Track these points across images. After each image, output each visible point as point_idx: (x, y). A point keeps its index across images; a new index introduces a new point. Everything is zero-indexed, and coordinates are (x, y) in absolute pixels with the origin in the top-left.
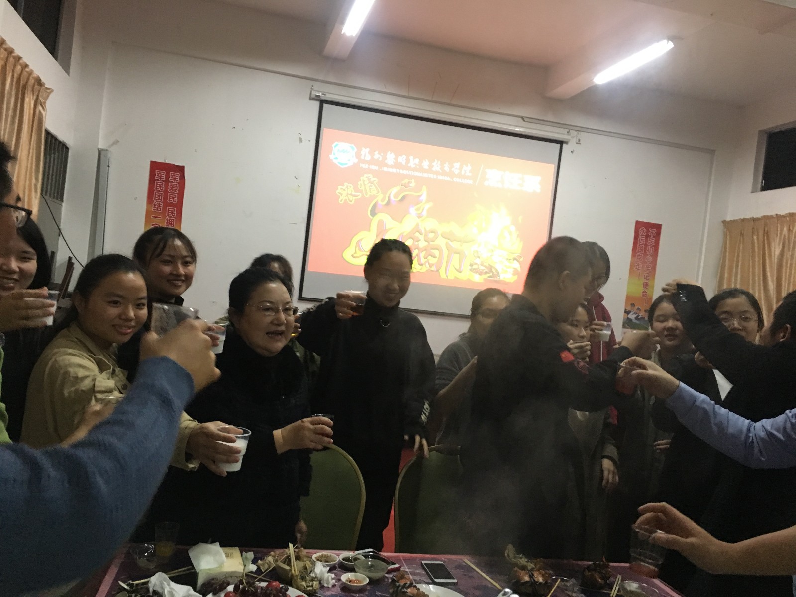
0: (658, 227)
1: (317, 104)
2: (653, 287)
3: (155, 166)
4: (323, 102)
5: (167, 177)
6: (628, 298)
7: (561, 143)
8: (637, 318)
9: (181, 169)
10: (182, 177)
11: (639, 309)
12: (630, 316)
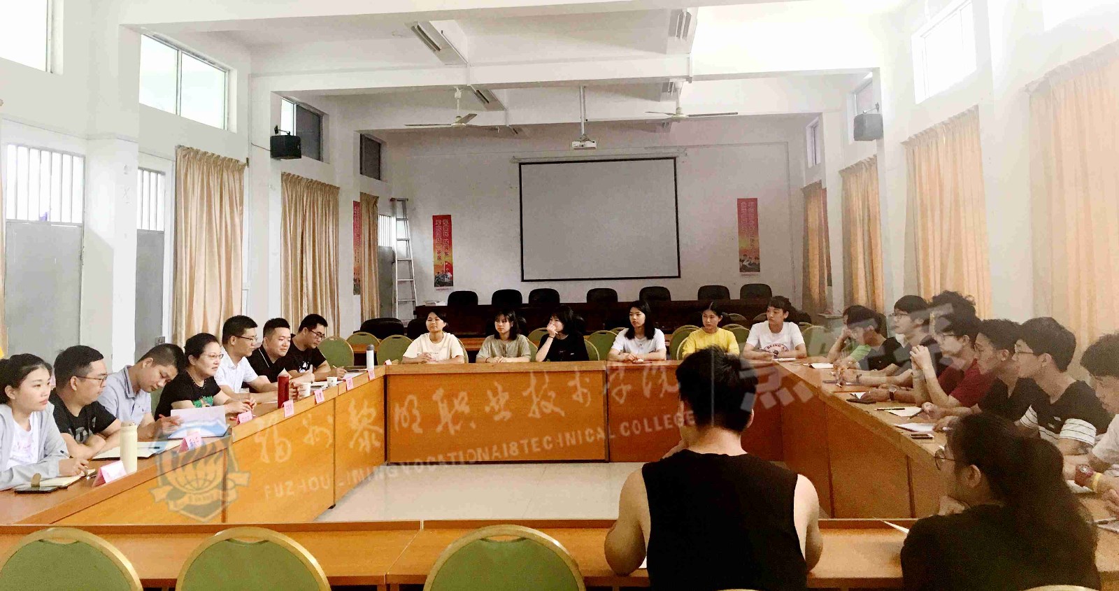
0: (755, 200)
1: (517, 165)
2: (758, 240)
3: (435, 218)
4: (520, 164)
5: (442, 223)
6: (740, 252)
7: (674, 159)
8: (749, 264)
9: (448, 217)
10: (450, 221)
11: (750, 258)
12: (744, 263)
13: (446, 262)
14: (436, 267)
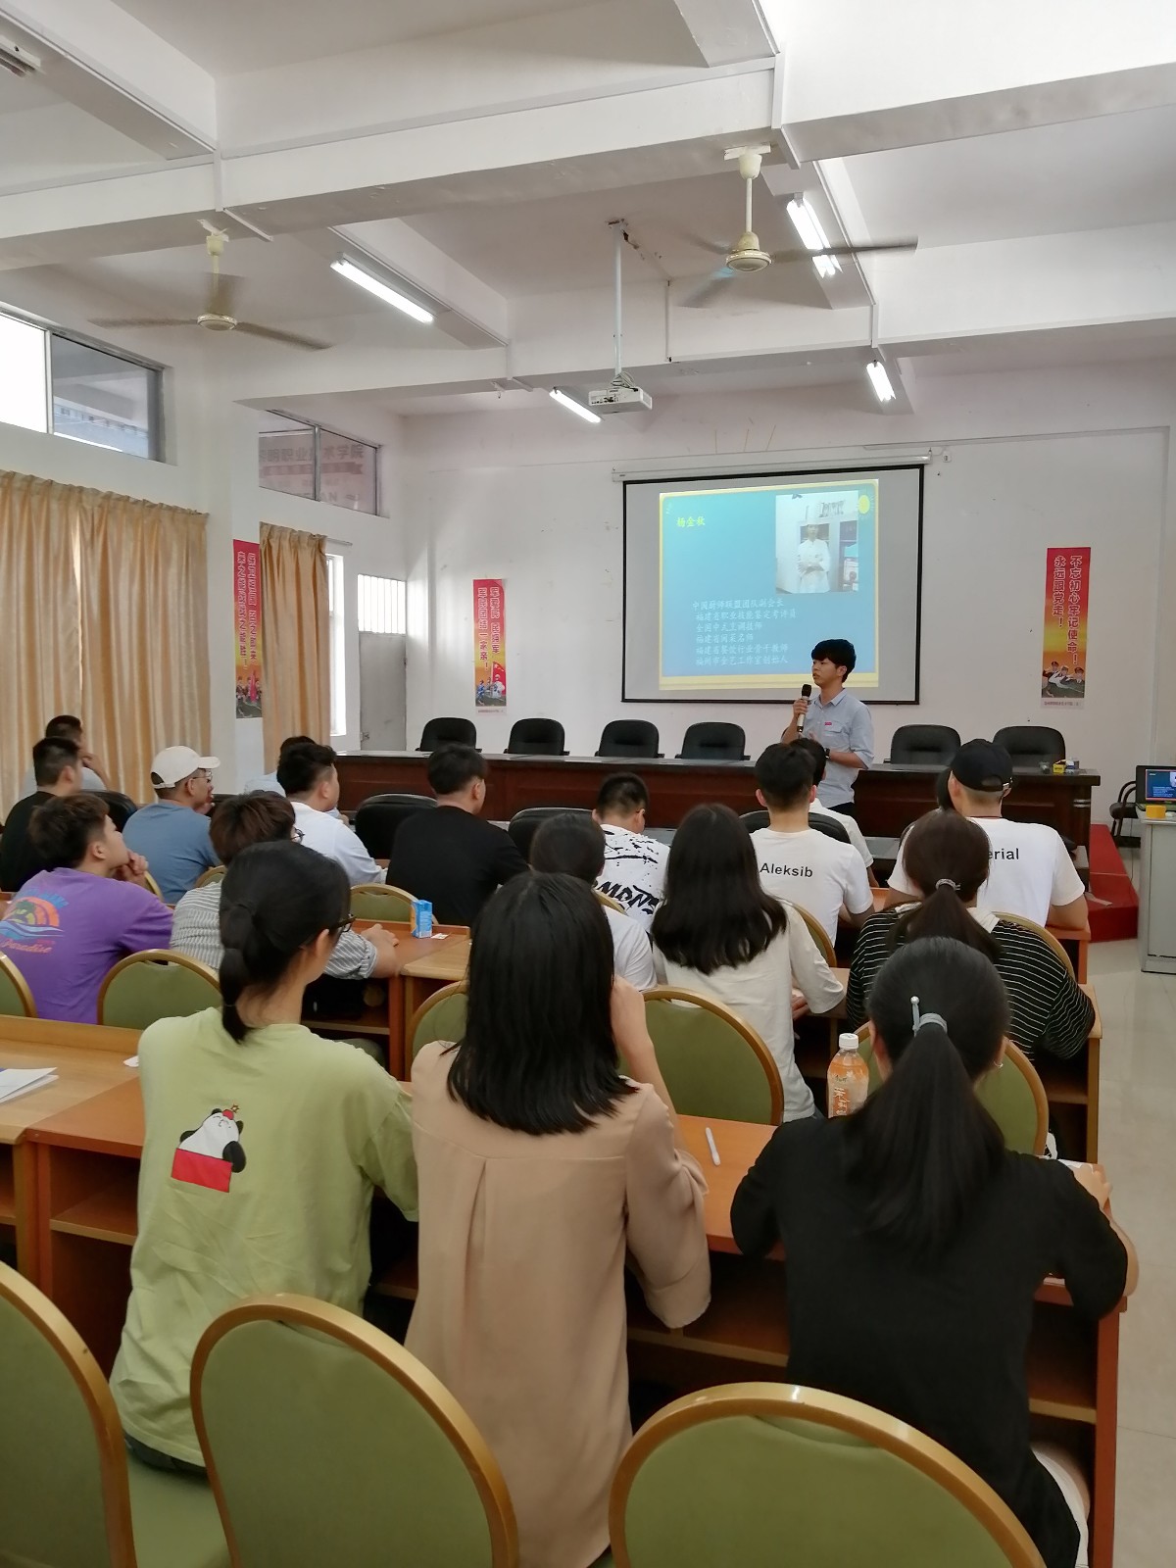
0: (1085, 553)
1: (620, 485)
2: (1085, 636)
3: (477, 583)
4: (626, 483)
5: (489, 592)
7: (921, 467)
8: (1062, 681)
9: (499, 584)
10: (502, 591)
11: (1064, 669)
12: (1052, 679)
13: (495, 663)
14: (478, 671)
